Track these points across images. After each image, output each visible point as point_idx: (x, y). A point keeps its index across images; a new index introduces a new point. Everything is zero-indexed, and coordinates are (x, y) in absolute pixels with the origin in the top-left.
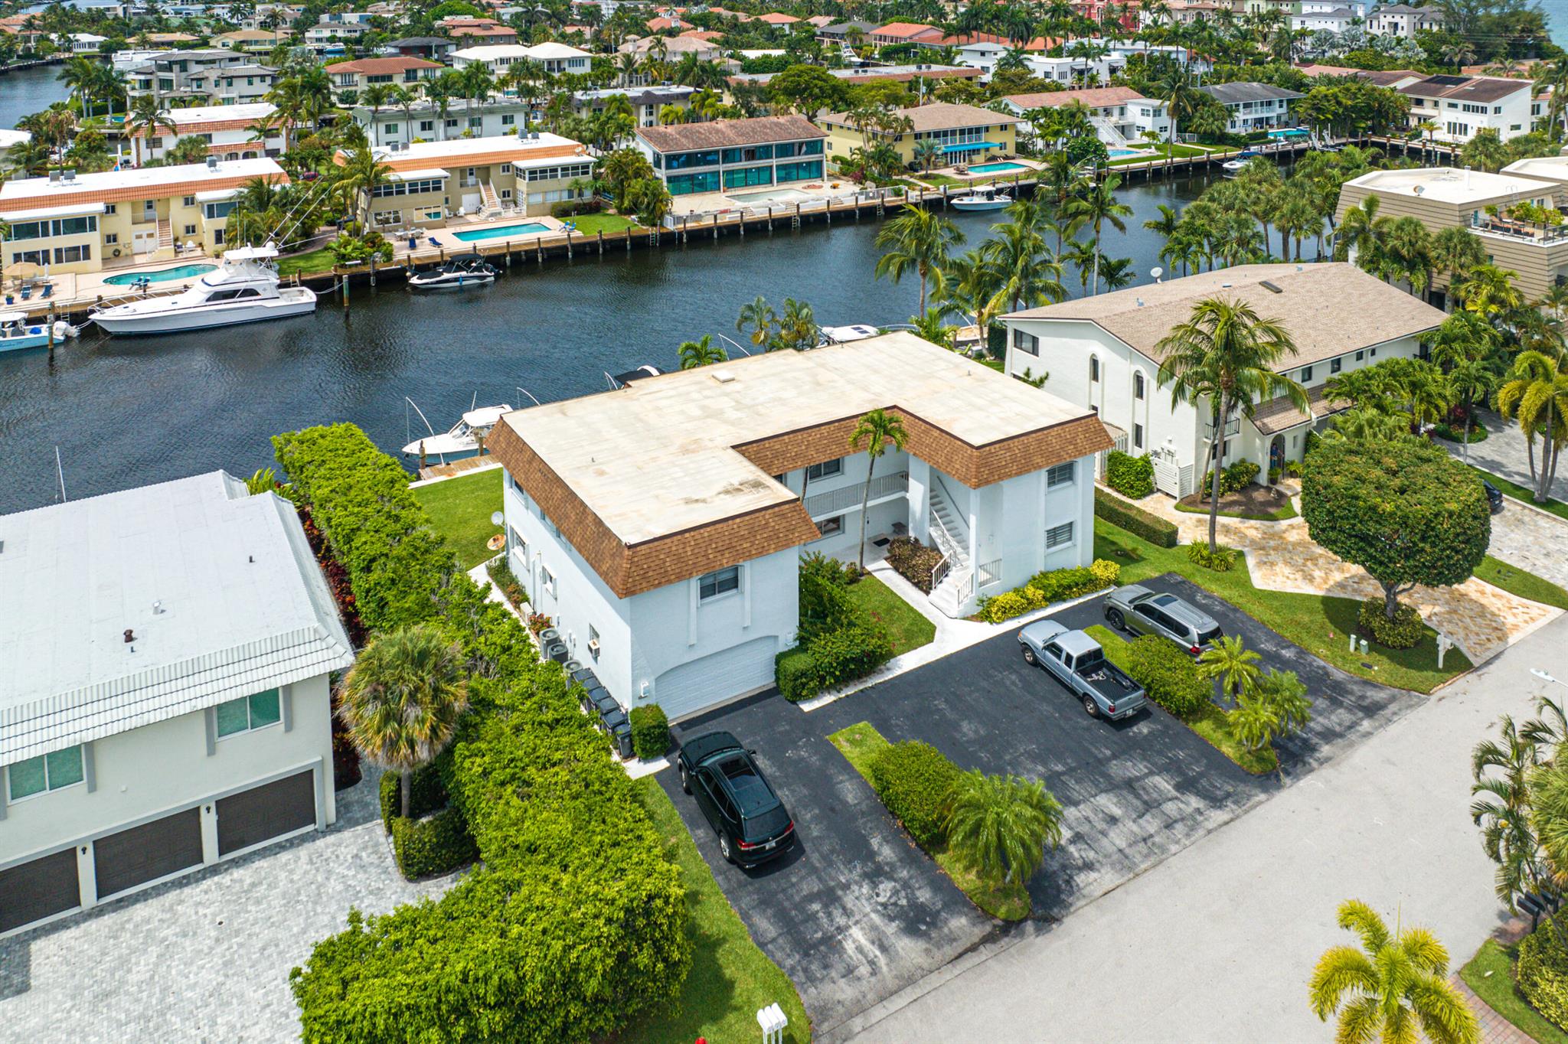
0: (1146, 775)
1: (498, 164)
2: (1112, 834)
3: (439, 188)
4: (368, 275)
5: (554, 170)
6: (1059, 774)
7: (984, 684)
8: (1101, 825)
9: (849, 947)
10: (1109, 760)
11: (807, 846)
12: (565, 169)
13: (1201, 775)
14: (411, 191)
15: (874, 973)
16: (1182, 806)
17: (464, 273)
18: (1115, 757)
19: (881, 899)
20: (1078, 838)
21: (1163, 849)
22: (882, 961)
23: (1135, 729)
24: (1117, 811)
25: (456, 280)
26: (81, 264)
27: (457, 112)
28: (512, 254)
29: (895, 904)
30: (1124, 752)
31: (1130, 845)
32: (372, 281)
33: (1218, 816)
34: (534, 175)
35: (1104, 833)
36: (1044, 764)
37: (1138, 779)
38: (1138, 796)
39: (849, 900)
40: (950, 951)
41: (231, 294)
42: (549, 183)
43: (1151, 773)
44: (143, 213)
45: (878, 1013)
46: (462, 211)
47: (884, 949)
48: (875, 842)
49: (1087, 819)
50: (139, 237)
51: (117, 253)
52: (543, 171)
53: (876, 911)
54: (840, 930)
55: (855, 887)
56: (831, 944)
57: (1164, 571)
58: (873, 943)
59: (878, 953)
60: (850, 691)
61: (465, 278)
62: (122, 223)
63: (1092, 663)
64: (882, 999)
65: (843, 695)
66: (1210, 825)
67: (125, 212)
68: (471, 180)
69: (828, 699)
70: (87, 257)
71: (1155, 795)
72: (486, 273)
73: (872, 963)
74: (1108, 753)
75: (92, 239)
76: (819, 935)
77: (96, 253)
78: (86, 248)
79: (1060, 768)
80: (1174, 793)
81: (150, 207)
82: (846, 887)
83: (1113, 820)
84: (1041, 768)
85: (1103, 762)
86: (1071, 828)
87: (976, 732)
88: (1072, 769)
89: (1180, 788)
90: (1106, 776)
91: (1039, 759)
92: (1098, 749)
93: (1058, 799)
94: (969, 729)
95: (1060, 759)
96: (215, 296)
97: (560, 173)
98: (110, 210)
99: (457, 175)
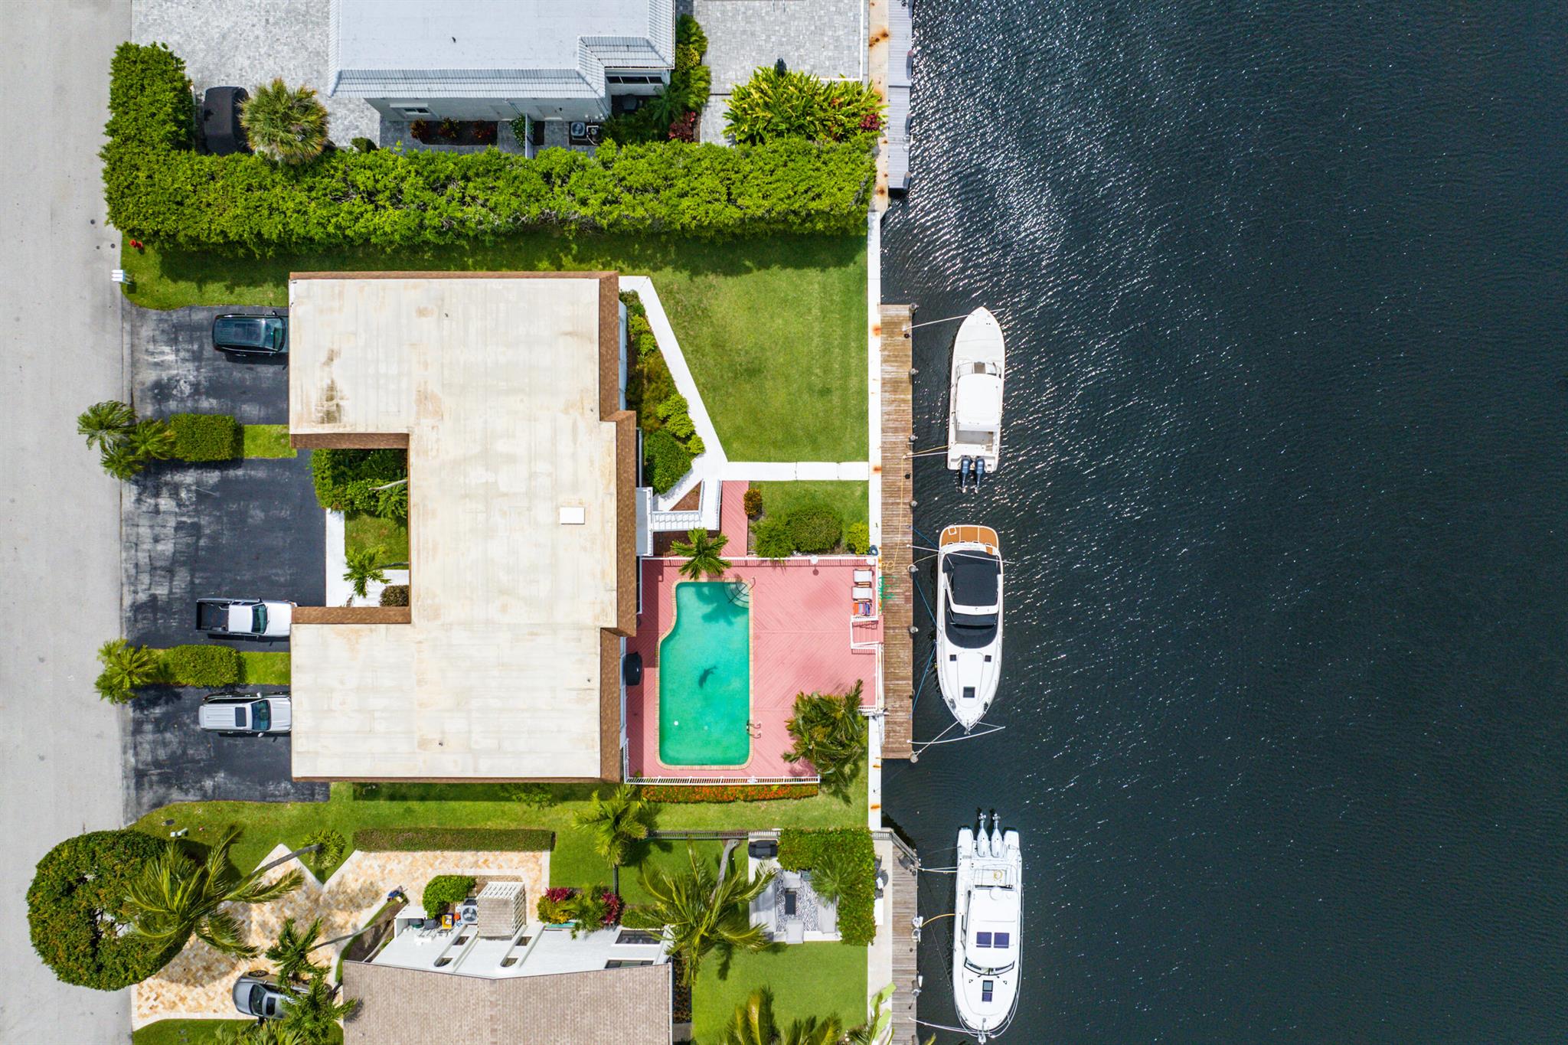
0: (171, 589)
2: (149, 531)
6: (199, 538)
7: (287, 556)
8: (157, 530)
9: (167, 349)
10: (192, 576)
11: (230, 364)
13: (155, 620)
15: (147, 351)
16: (144, 587)
18: (192, 582)
19: (182, 382)
20: (157, 511)
21: (127, 549)
22: (151, 359)
24: (160, 547)
29: (176, 387)
30: (192, 589)
31: (138, 534)
33: (128, 601)
35: (152, 527)
36: (209, 537)
37: (171, 581)
38: (162, 568)
39: (190, 366)
40: (137, 394)
43: (171, 592)
45: (127, 339)
47: (156, 364)
48: (214, 402)
49: (164, 526)
53: (177, 375)
54: (177, 351)
55: (195, 373)
56: (173, 341)
59: (155, 360)
64: (132, 346)
66: (126, 589)
71: (157, 579)
73: (152, 354)
74: (197, 581)
76: (180, 339)
79: (202, 542)
80: (152, 591)
82: (198, 369)
83: (156, 540)
84: (208, 531)
85: (193, 572)
86: (164, 512)
87: (252, 517)
88: (197, 549)
89: (154, 598)
90: (183, 564)
91: (213, 538)
92: (202, 578)
93: (184, 522)
94: (257, 515)
95: (207, 549)
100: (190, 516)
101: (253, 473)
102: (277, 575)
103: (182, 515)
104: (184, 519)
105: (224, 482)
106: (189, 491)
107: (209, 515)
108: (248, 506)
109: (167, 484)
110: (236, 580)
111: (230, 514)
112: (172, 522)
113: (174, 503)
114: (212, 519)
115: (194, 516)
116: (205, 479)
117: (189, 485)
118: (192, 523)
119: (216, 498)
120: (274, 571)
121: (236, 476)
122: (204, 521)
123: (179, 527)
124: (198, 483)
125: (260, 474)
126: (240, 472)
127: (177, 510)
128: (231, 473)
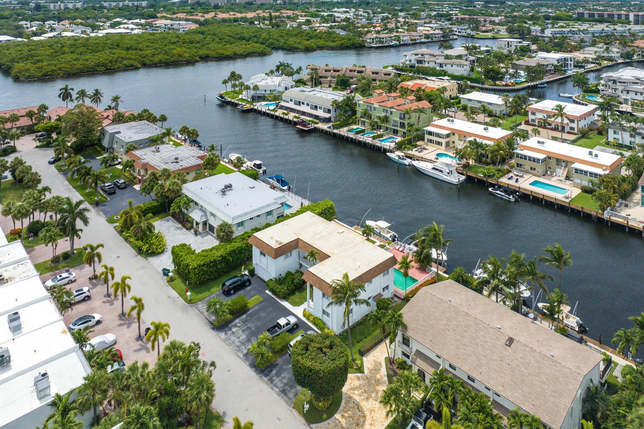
1: (571, 162)
3: (539, 162)
5: (586, 172)
6: (251, 329)
8: (237, 336)
12: (591, 174)
14: (529, 160)
20: (234, 332)
21: (232, 345)
24: (241, 338)
25: (500, 195)
26: (439, 147)
33: (241, 355)
35: (235, 336)
37: (251, 342)
38: (246, 341)
40: (207, 317)
41: (437, 170)
42: (583, 176)
43: (253, 344)
44: (462, 138)
49: (239, 334)
50: (460, 144)
52: (581, 171)
60: (273, 296)
61: (503, 195)
62: (456, 138)
65: (271, 295)
66: (238, 354)
68: (563, 164)
69: (270, 293)
70: (442, 145)
71: (246, 344)
72: (511, 198)
79: (253, 329)
80: (247, 348)
81: (465, 137)
83: (239, 338)
84: (252, 326)
86: (236, 331)
88: (253, 331)
89: (249, 349)
90: (251, 336)
91: (255, 326)
95: (256, 329)
96: (434, 169)
97: (588, 174)
98: (454, 134)
99: (555, 161)
100: (245, 327)
101: (254, 309)
104: (243, 328)
105: (248, 315)
106: (240, 323)
107: (250, 323)
108: (259, 314)
109: (231, 326)
111: (256, 319)
112: (240, 332)
113: (237, 328)
114: (252, 323)
116: (242, 318)
119: (249, 319)
122: (249, 325)
123: (243, 331)
124: (241, 320)
125: (257, 308)
126: (251, 311)
127: (239, 328)
128: (248, 313)
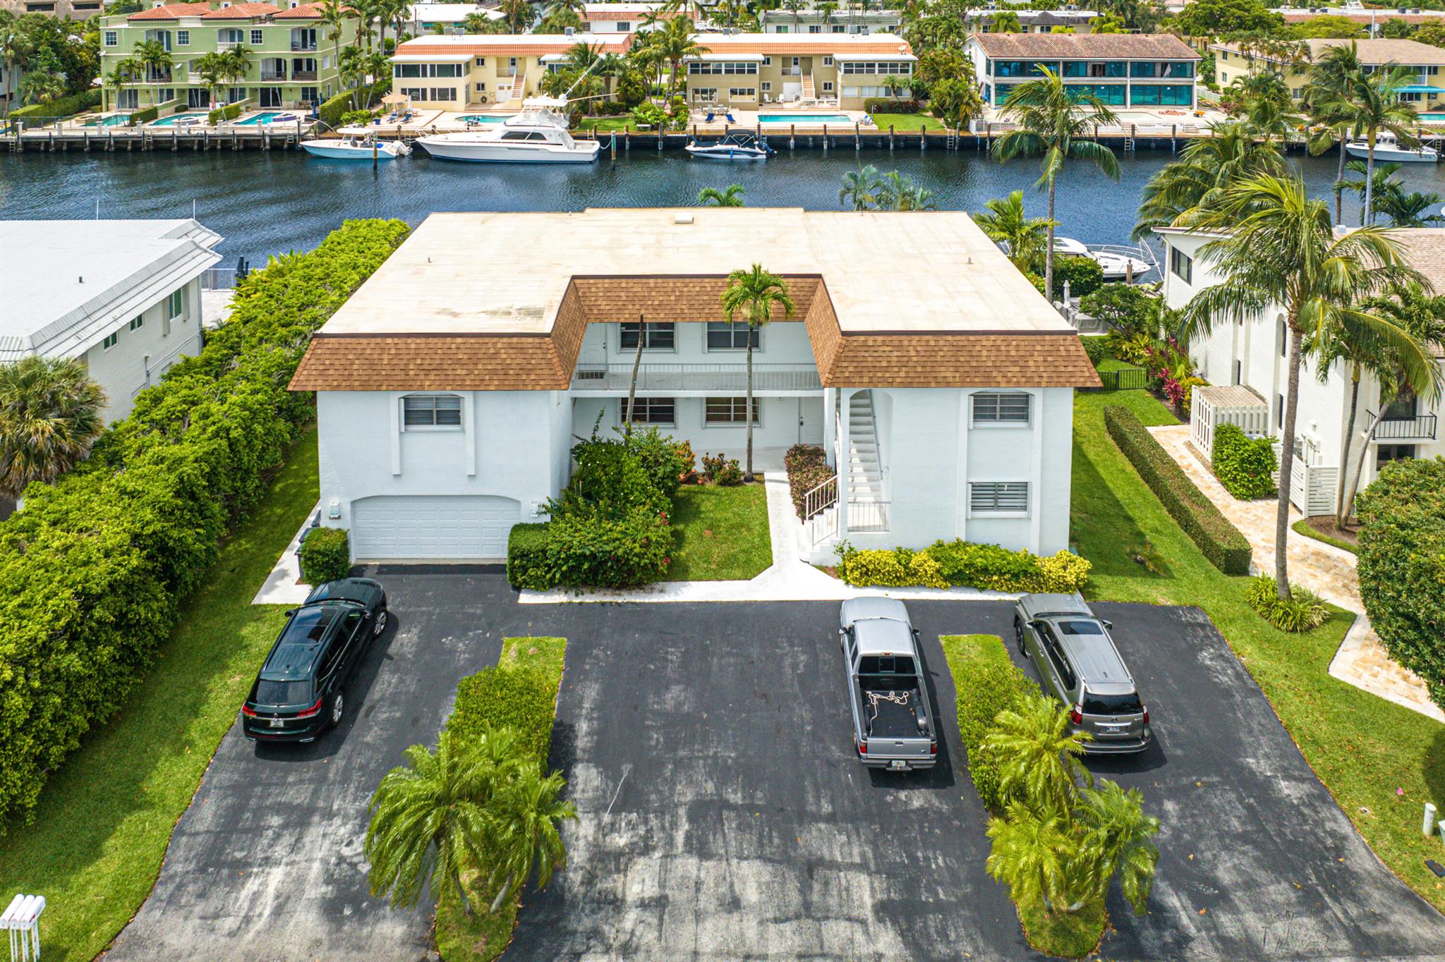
0: (852, 867)
1: (821, 55)
2: (709, 924)
3: (754, 72)
4: (656, 139)
5: (871, 65)
6: (728, 805)
7: (755, 651)
8: (707, 901)
9: (252, 886)
10: (817, 818)
11: (346, 748)
12: (882, 65)
13: (940, 907)
15: (232, 934)
16: (859, 937)
17: (735, 147)
18: (831, 819)
19: (347, 852)
20: (658, 904)
22: (259, 925)
23: (903, 795)
24: (751, 895)
25: (727, 152)
26: (447, 104)
27: (842, 19)
28: (796, 138)
29: (353, 866)
30: (853, 819)
31: (718, 954)
32: (660, 144)
34: (850, 68)
35: (699, 916)
36: (722, 783)
37: (833, 865)
38: (805, 889)
39: (313, 833)
41: (522, 136)
42: (865, 78)
43: (863, 867)
44: (507, 67)
46: (781, 97)
47: (278, 911)
49: (698, 885)
50: (501, 88)
51: (484, 100)
52: (860, 65)
53: (325, 861)
54: (267, 862)
55: (337, 821)
56: (239, 871)
57: (1187, 600)
58: (277, 897)
59: (267, 912)
60: (589, 599)
61: (735, 152)
62: (488, 73)
63: (892, 673)
65: (577, 600)
67: (491, 64)
68: (795, 69)
69: (557, 598)
70: (454, 98)
71: (833, 902)
72: (757, 150)
73: (247, 920)
74: (827, 808)
75: (458, 83)
76: (239, 855)
77: (461, 95)
78: (454, 91)
79: (736, 798)
80: (868, 914)
81: (513, 64)
82: (329, 815)
83: (733, 904)
84: (710, 787)
85: (806, 817)
86: (662, 885)
87: (680, 704)
88: (751, 808)
89: (884, 910)
90: (789, 839)
91: (722, 774)
92: (818, 798)
93: (688, 837)
94: (674, 697)
95: (749, 786)
96: (510, 136)
97: (877, 68)
98: (480, 62)
99: (780, 62)
100: (674, 825)
101: (587, 705)
102: (794, 666)
103: (670, 842)
104: (680, 837)
105: (598, 757)
106: (613, 828)
107: (672, 783)
108: (655, 713)
109: (590, 880)
110: (813, 733)
111: (672, 745)
112: (688, 865)
113: (641, 863)
114: (682, 777)
115: (675, 816)
116: (590, 794)
117: (599, 827)
118: (691, 820)
119: (635, 771)
120: (788, 671)
121: (589, 734)
122: (687, 795)
124: (597, 808)
125: (590, 693)
126: (583, 727)
127: (657, 855)
128: (582, 742)
